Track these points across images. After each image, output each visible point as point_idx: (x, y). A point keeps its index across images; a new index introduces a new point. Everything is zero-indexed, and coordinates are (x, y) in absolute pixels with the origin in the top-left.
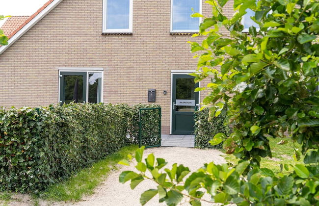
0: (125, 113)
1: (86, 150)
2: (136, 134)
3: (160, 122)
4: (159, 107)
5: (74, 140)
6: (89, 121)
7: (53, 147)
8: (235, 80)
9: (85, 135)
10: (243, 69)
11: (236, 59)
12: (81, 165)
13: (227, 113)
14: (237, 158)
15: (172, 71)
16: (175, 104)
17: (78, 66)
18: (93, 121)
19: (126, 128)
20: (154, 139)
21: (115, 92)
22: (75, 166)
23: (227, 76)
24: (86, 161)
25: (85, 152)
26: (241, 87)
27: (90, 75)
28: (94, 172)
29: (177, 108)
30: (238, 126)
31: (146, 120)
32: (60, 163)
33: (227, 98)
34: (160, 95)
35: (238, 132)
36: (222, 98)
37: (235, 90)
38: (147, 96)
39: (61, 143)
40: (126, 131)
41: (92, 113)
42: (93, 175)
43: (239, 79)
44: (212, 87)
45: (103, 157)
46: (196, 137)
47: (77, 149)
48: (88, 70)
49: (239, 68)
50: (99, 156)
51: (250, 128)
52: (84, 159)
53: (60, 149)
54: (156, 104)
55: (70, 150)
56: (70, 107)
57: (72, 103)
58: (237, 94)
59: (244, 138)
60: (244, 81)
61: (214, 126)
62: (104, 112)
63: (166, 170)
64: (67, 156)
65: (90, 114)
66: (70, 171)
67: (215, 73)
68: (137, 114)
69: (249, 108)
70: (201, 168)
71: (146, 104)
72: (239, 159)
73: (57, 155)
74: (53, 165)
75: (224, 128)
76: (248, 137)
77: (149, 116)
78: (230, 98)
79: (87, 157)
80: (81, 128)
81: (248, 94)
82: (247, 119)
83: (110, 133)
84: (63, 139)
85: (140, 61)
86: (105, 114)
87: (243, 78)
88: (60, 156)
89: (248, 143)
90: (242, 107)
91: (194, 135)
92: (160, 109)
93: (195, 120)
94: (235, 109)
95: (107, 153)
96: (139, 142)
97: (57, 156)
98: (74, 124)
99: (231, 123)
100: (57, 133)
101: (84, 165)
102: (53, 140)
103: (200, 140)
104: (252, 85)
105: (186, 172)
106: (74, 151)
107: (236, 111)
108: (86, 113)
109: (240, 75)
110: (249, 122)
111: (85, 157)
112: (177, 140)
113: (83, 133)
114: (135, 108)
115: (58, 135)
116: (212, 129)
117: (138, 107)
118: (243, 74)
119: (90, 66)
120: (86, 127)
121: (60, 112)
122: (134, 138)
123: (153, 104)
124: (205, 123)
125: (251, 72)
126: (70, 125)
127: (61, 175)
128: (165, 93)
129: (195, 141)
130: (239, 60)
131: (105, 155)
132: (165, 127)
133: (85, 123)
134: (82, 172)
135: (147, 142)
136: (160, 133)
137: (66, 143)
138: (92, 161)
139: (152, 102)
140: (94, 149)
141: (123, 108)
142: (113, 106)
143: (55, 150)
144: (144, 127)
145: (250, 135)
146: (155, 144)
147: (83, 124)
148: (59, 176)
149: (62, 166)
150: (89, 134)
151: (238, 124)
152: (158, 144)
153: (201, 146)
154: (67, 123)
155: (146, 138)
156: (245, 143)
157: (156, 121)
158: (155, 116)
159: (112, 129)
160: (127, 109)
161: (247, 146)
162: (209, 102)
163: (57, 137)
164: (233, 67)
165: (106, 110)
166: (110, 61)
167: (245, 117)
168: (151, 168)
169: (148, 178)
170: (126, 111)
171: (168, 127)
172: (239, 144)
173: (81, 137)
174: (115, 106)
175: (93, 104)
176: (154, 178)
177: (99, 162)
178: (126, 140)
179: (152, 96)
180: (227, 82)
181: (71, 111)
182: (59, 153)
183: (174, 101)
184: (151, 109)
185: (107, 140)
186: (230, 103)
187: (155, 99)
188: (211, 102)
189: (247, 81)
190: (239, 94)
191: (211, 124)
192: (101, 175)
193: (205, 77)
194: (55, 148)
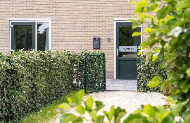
0: (71, 60)
1: (35, 96)
2: (82, 79)
3: (104, 67)
4: (103, 53)
5: (23, 86)
6: (37, 68)
7: (3, 92)
8: (170, 25)
9: (33, 80)
10: (178, 14)
11: (171, 5)
12: (30, 109)
13: (164, 57)
14: (174, 100)
15: (115, 19)
16: (119, 50)
17: (27, 17)
18: (41, 68)
19: (73, 74)
20: (99, 84)
21: (62, 40)
22: (25, 111)
23: (163, 22)
24: (35, 105)
25: (33, 97)
26: (177, 31)
27: (39, 25)
28: (42, 116)
29: (121, 54)
30: (175, 69)
31: (92, 66)
32: (10, 107)
33: (163, 43)
34: (104, 42)
35: (175, 75)
36: (158, 42)
37: (170, 34)
38: (92, 44)
39: (11, 89)
40: (73, 76)
41: (40, 60)
42: (41, 118)
43: (174, 24)
44: (148, 32)
45: (51, 101)
46: (138, 81)
47: (26, 94)
48: (36, 20)
49: (174, 13)
50: (47, 101)
51: (185, 70)
52: (33, 103)
53: (10, 95)
54: (101, 51)
55: (20, 95)
56: (19, 55)
57: (21, 51)
58: (172, 39)
59: (180, 81)
60: (179, 26)
61: (156, 71)
62: (52, 59)
63: (104, 112)
64: (17, 101)
65: (38, 61)
66: (20, 115)
67: (152, 19)
68: (82, 60)
69: (185, 52)
70: (138, 109)
71: (91, 51)
72: (176, 101)
73: (7, 100)
74: (4, 110)
75: (165, 72)
76: (184, 79)
77: (94, 62)
78: (166, 42)
79: (36, 102)
80: (30, 75)
81: (183, 38)
82: (183, 62)
83: (57, 79)
84: (13, 85)
85: (85, 11)
86: (52, 61)
87: (178, 23)
88: (10, 101)
89: (184, 86)
90: (178, 51)
91: (136, 79)
92: (104, 56)
93: (138, 65)
94: (171, 52)
95: (55, 97)
96: (85, 87)
97: (8, 102)
98: (23, 70)
99: (168, 66)
100: (7, 79)
101: (33, 109)
102: (3, 87)
103: (143, 84)
104: (188, 31)
105: (123, 113)
106: (24, 96)
107: (172, 54)
108: (34, 60)
109: (175, 20)
110: (184, 65)
111: (34, 102)
112: (121, 84)
113: (32, 79)
114: (80, 55)
115: (8, 81)
116: (153, 73)
117: (83, 54)
118: (178, 19)
119: (38, 17)
120: (34, 73)
121: (9, 60)
122: (80, 83)
123: (97, 51)
124: (147, 68)
125: (185, 17)
126: (19, 71)
127: (12, 119)
128: (109, 40)
129: (138, 85)
130: (174, 6)
131: (53, 100)
132: (110, 72)
133: (34, 70)
134: (31, 116)
135: (92, 87)
136: (104, 78)
137: (16, 89)
138: (40, 105)
139: (97, 49)
140: (42, 94)
141: (69, 55)
142: (60, 53)
143: (6, 96)
144: (89, 72)
145: (186, 78)
146: (100, 88)
147: (31, 71)
148: (9, 120)
149: (12, 110)
150: (37, 80)
151: (175, 68)
152: (103, 89)
153: (144, 89)
154: (17, 70)
155: (92, 83)
156: (181, 85)
157: (101, 67)
158: (99, 62)
159: (59, 75)
160: (73, 56)
161: (184, 88)
162: (146, 46)
163: (7, 83)
164: (168, 13)
165: (53, 57)
166: (57, 11)
167: (181, 60)
168: (90, 111)
169: (87, 120)
170: (72, 58)
171: (112, 72)
172: (175, 86)
173: (29, 83)
174: (61, 53)
175: (41, 52)
176: (93, 120)
177: (48, 107)
178: (73, 85)
179: (97, 43)
180: (163, 27)
181: (20, 58)
182: (9, 98)
183: (117, 47)
184: (95, 56)
185: (55, 85)
186: (167, 47)
187: (100, 46)
188: (148, 47)
189: (182, 26)
190: (175, 38)
191: (153, 69)
192: (49, 118)
193: (142, 23)
194: (5, 94)
